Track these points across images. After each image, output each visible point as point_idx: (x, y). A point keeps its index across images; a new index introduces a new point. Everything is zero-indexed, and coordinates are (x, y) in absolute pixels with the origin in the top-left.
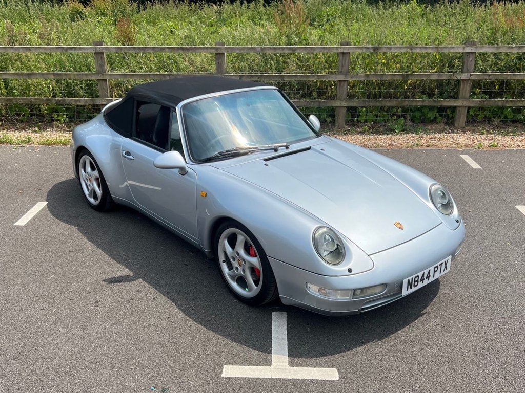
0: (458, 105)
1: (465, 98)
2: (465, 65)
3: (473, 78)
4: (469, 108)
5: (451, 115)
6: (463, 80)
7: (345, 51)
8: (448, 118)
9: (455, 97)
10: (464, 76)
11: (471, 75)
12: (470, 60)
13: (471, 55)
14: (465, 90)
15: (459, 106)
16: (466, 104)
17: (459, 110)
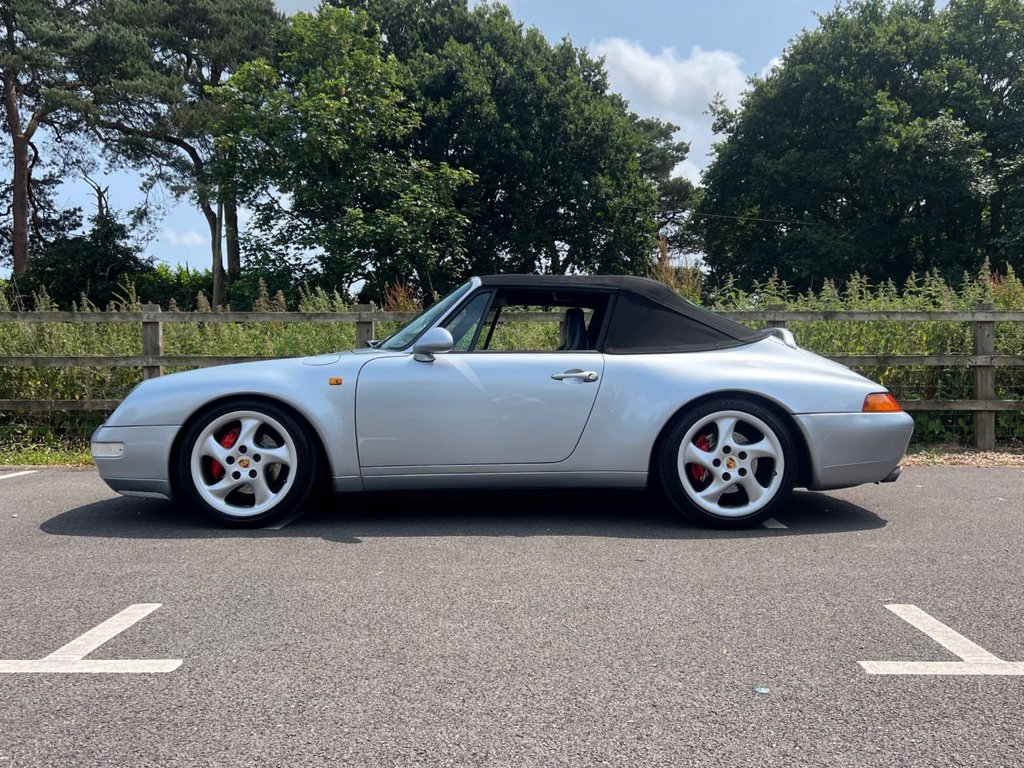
0: (979, 408)
1: (987, 398)
2: (979, 341)
3: (997, 363)
4: (997, 413)
5: (966, 429)
6: (981, 366)
7: (777, 319)
8: (963, 432)
9: (972, 395)
10: (981, 360)
11: (992, 359)
12: (987, 333)
13: (986, 326)
14: (985, 383)
15: (979, 411)
16: (991, 406)
17: (981, 419)
